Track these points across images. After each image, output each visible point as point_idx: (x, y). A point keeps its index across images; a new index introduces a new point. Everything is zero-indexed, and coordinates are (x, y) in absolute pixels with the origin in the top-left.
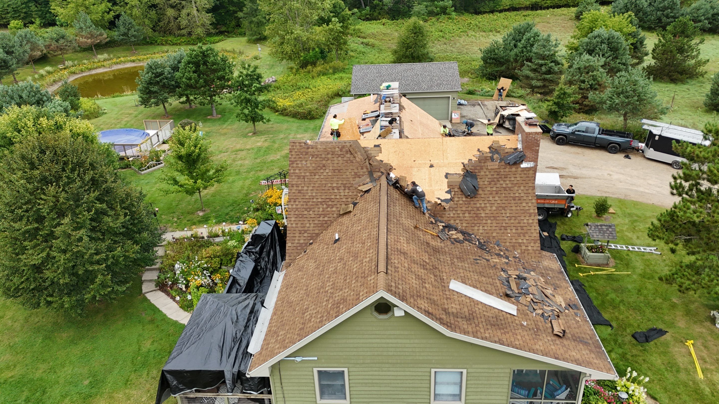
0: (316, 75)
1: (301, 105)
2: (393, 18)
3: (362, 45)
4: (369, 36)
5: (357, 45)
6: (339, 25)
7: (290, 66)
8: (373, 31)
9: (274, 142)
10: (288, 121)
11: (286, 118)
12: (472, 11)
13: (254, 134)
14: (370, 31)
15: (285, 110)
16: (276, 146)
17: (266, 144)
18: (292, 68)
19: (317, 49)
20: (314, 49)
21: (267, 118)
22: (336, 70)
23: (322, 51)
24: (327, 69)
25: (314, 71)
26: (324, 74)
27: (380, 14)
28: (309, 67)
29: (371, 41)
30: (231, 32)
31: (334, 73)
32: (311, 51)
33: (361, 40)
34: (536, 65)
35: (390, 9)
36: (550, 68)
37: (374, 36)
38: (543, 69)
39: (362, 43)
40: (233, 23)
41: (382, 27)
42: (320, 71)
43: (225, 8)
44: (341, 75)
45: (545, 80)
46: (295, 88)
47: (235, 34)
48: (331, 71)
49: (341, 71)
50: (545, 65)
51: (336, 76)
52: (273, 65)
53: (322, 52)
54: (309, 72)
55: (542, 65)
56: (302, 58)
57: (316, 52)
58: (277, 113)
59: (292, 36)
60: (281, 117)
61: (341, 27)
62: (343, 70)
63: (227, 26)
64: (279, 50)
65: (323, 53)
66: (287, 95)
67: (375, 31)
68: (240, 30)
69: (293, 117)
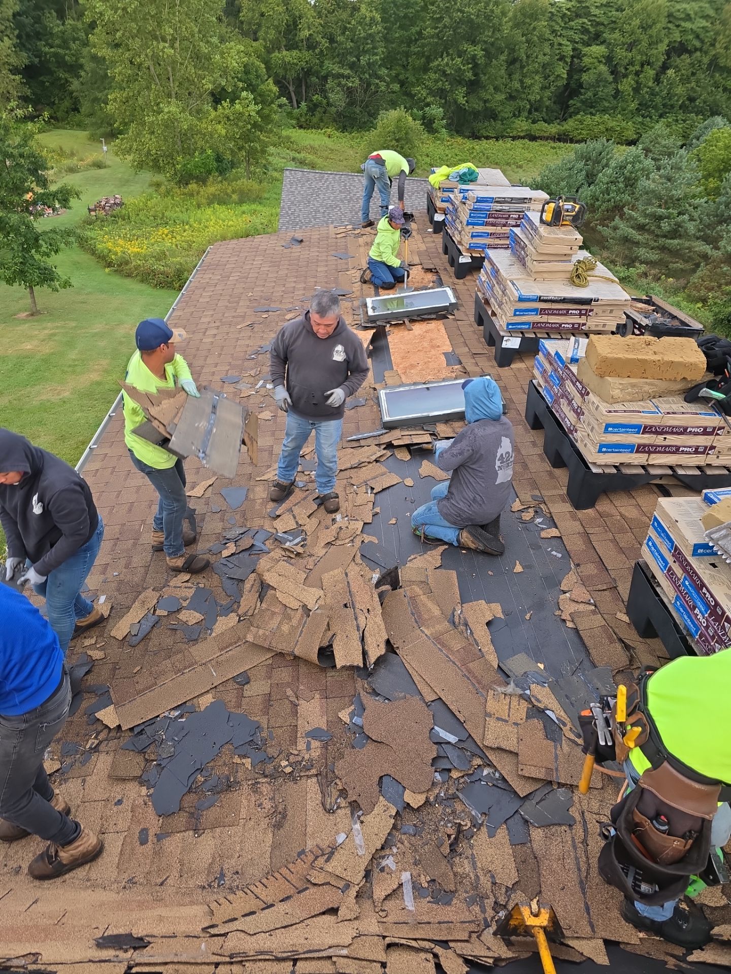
0: (204, 201)
1: (161, 256)
2: (344, 129)
3: (293, 163)
4: (305, 148)
5: (284, 160)
6: (253, 108)
7: (155, 179)
8: (312, 143)
9: (70, 344)
10: (128, 290)
11: (128, 282)
12: (467, 134)
13: (32, 315)
14: (307, 142)
15: (127, 263)
16: (73, 355)
17: (47, 349)
18: (158, 185)
19: (209, 152)
20: (203, 151)
21: (64, 278)
22: (245, 197)
23: (218, 157)
24: (227, 194)
25: (202, 193)
26: (222, 202)
27: (321, 120)
28: (193, 186)
29: (310, 157)
30: (63, 120)
31: (241, 202)
32: (197, 154)
33: (293, 154)
34: (646, 216)
35: (339, 114)
36: (679, 225)
37: (313, 150)
38: (665, 226)
39: (294, 159)
40: (67, 103)
41: (326, 139)
42: (214, 195)
43: (51, 73)
44: (254, 207)
45: (663, 249)
46: (159, 221)
47: (68, 123)
48: (235, 197)
49: (254, 201)
50: (668, 218)
51: (245, 207)
52: (127, 181)
53: (219, 159)
54: (192, 195)
55: (660, 218)
56: (179, 167)
57: (208, 157)
58: (107, 270)
59: (160, 117)
60: (116, 280)
61: (258, 113)
62: (258, 199)
63: (55, 107)
64: (135, 147)
65: (221, 162)
66: (139, 233)
67: (316, 144)
68: (77, 118)
69: (142, 281)
